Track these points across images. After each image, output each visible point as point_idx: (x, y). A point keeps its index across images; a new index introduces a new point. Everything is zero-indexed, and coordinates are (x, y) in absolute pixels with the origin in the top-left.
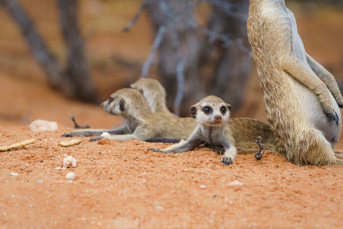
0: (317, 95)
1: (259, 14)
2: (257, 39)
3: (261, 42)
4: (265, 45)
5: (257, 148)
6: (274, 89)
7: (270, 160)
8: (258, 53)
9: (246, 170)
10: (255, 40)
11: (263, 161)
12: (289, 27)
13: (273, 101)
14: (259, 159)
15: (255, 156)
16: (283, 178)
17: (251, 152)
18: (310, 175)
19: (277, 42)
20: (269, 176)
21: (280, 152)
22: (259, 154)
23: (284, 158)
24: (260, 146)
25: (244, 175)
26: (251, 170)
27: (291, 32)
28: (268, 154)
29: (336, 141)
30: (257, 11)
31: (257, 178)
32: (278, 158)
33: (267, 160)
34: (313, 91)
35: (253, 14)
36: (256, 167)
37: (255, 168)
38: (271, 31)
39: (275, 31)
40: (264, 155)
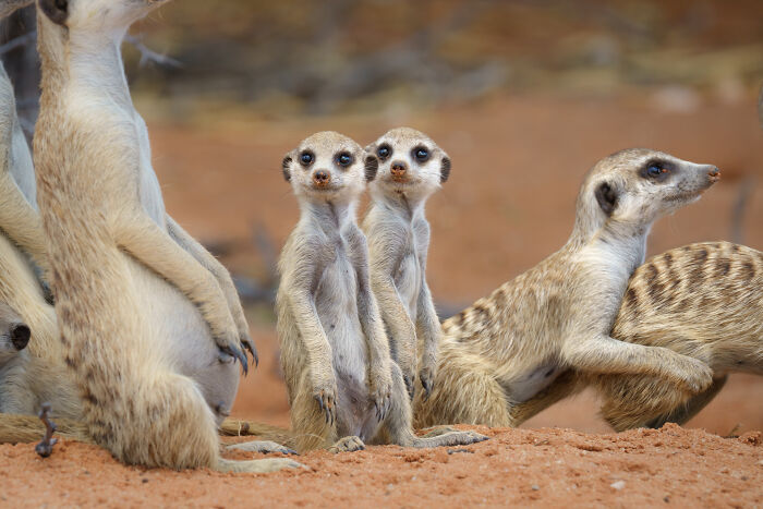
0: (198, 305)
1: (61, 113)
2: (55, 169)
3: (63, 176)
4: (75, 183)
5: (41, 428)
6: (86, 287)
7: (72, 459)
8: (54, 202)
9: (15, 482)
10: (50, 171)
11: (56, 460)
12: (131, 145)
13: (79, 315)
14: (45, 456)
15: (37, 449)
16: (101, 501)
17: (26, 440)
18: (165, 495)
19: (105, 178)
20: (68, 496)
21: (94, 437)
22: (46, 444)
23: (104, 454)
24: (48, 425)
25: (9, 494)
26: (26, 482)
27: (138, 158)
28: (67, 444)
29: (224, 412)
30: (56, 106)
31: (40, 501)
32: (92, 455)
33: (64, 458)
34: (188, 295)
35: (48, 113)
36: (37, 474)
37: (37, 478)
38: (91, 151)
39: (99, 154)
40: (58, 446)
